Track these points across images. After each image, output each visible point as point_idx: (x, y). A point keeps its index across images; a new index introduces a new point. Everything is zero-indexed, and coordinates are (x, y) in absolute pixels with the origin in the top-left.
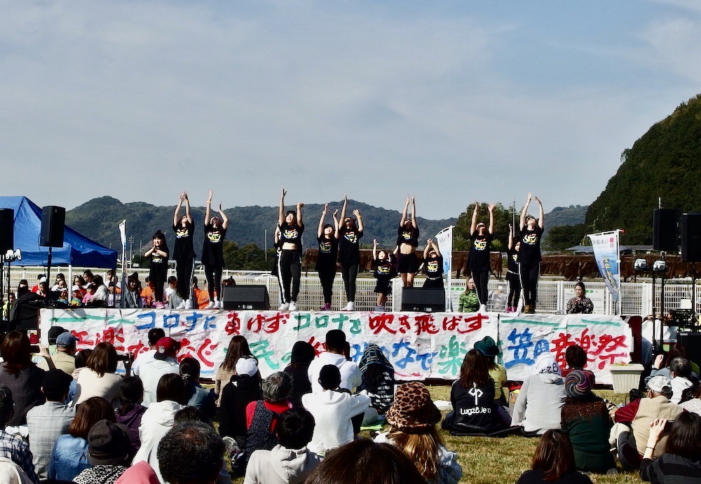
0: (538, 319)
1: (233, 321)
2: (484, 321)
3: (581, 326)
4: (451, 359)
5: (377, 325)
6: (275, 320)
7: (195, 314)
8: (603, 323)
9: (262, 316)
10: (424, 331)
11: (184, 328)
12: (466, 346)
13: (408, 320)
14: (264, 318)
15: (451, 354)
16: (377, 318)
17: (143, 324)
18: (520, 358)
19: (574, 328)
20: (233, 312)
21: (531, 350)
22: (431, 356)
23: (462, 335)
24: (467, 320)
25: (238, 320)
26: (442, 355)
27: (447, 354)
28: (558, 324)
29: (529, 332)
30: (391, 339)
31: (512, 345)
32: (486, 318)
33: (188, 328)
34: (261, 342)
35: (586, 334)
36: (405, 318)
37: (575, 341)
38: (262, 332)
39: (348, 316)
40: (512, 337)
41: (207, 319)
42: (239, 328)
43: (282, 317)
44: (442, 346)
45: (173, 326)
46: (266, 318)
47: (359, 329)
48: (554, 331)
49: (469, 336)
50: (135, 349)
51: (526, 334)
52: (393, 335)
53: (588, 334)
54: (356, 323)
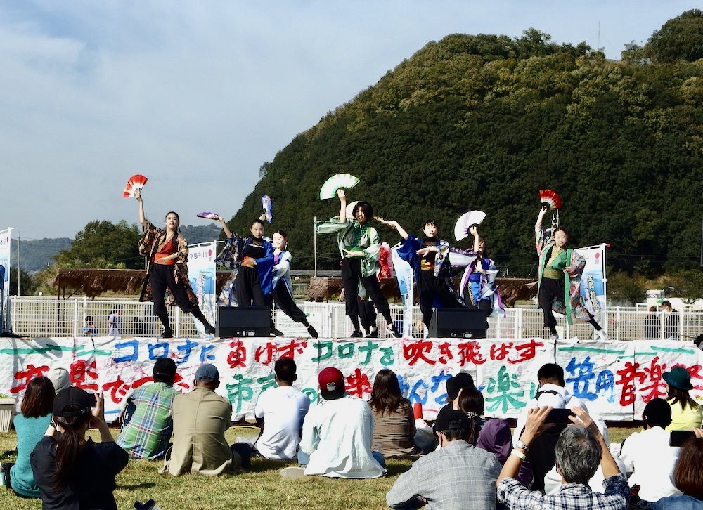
0: (599, 346)
1: (237, 351)
2: (538, 349)
3: (650, 354)
4: (501, 394)
5: (413, 354)
6: (289, 350)
7: (188, 342)
8: (675, 350)
9: (273, 344)
10: (468, 361)
12: (518, 378)
13: (450, 348)
14: (275, 347)
15: (501, 388)
16: (412, 346)
17: (122, 356)
18: (581, 392)
19: (643, 356)
20: (236, 340)
21: (593, 383)
23: (512, 365)
24: (518, 348)
25: (244, 350)
26: (491, 390)
27: (496, 389)
28: (623, 352)
29: (590, 361)
30: (429, 370)
31: (571, 377)
32: (541, 344)
33: (180, 360)
35: (656, 364)
36: (447, 345)
37: (644, 371)
39: (378, 343)
40: (571, 367)
41: (204, 349)
42: (244, 359)
43: (298, 345)
44: (490, 379)
46: (278, 347)
47: (392, 360)
48: (619, 359)
49: (521, 367)
50: (113, 387)
51: (587, 364)
52: (431, 366)
53: (659, 363)
54: (388, 352)
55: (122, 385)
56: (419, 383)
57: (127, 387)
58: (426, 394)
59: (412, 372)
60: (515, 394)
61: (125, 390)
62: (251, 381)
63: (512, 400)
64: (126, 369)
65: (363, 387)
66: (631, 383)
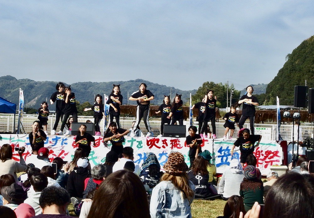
2: (206, 143)
5: (151, 144)
6: (98, 141)
7: (57, 137)
8: (267, 144)
10: (175, 147)
11: (51, 144)
13: (166, 142)
16: (150, 140)
18: (224, 162)
21: (230, 158)
27: (187, 159)
30: (158, 151)
31: (220, 155)
32: (207, 141)
33: (53, 145)
35: (258, 150)
36: (165, 140)
39: (136, 139)
40: (220, 151)
41: (63, 140)
47: (141, 146)
51: (228, 149)
52: (159, 149)
53: (259, 150)
54: (140, 143)
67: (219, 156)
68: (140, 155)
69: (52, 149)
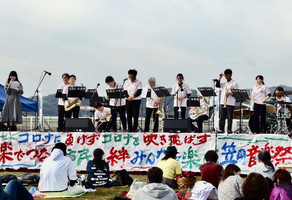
0: (239, 137)
1: (70, 138)
2: (208, 138)
3: (265, 141)
4: (189, 160)
5: (148, 140)
6: (92, 138)
7: (49, 134)
8: (278, 139)
9: (85, 135)
10: (174, 143)
11: (44, 142)
12: (198, 152)
13: (165, 138)
14: (86, 136)
15: (189, 157)
16: (148, 136)
17: (22, 140)
18: (229, 160)
19: (261, 142)
20: (69, 133)
21: (235, 155)
22: (178, 158)
23: (195, 146)
24: (198, 138)
25: (72, 138)
26: (184, 158)
27: (187, 157)
28: (251, 140)
29: (234, 145)
30: (156, 148)
31: (224, 152)
32: (209, 136)
33: (46, 142)
34: (84, 150)
35: (267, 146)
36: (164, 136)
37: (261, 150)
38: (85, 144)
39: (132, 135)
40: (224, 147)
41: (56, 137)
42: (72, 142)
43: (96, 136)
44: (184, 152)
45: (38, 141)
46: (88, 137)
47: (138, 143)
48: (249, 144)
49: (199, 147)
50: (18, 154)
51: (233, 146)
52: (157, 146)
53: (269, 146)
54: (136, 139)
55: (22, 153)
56: (151, 154)
57: (24, 154)
58: (154, 159)
59: (147, 149)
60: (196, 160)
61: (23, 155)
62: (75, 152)
63: (194, 163)
64: (24, 146)
65: (125, 156)
66: (254, 156)
67: (223, 154)
68: (137, 153)
69: (45, 148)
